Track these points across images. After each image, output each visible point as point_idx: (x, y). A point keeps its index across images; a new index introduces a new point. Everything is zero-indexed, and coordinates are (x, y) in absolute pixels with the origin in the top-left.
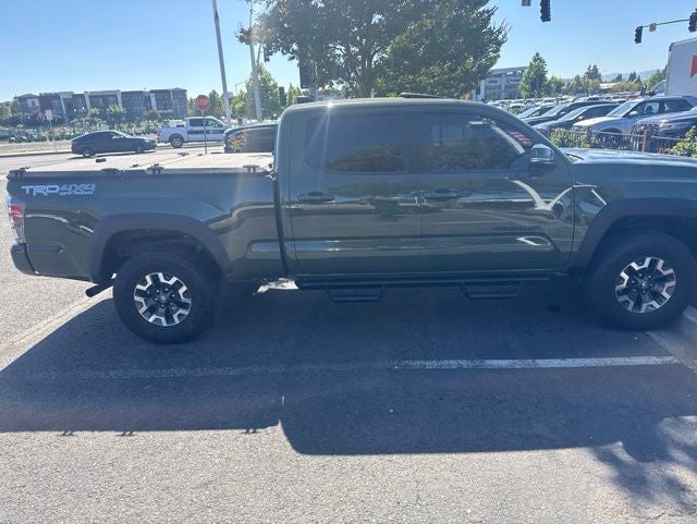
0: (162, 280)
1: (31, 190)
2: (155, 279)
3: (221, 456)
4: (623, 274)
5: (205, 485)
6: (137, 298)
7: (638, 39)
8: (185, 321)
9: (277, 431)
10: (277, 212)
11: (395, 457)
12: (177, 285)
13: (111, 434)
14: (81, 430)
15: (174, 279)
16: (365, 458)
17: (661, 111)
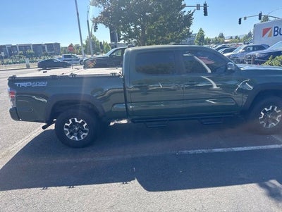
0: (76, 121)
1: (19, 85)
2: (73, 121)
3: (115, 194)
4: (262, 113)
5: (112, 207)
6: (65, 129)
7: (240, 23)
8: (86, 138)
9: (135, 182)
10: (125, 92)
11: (188, 190)
12: (83, 123)
13: (64, 188)
14: (51, 186)
15: (82, 120)
16: (176, 192)
17: (253, 50)
